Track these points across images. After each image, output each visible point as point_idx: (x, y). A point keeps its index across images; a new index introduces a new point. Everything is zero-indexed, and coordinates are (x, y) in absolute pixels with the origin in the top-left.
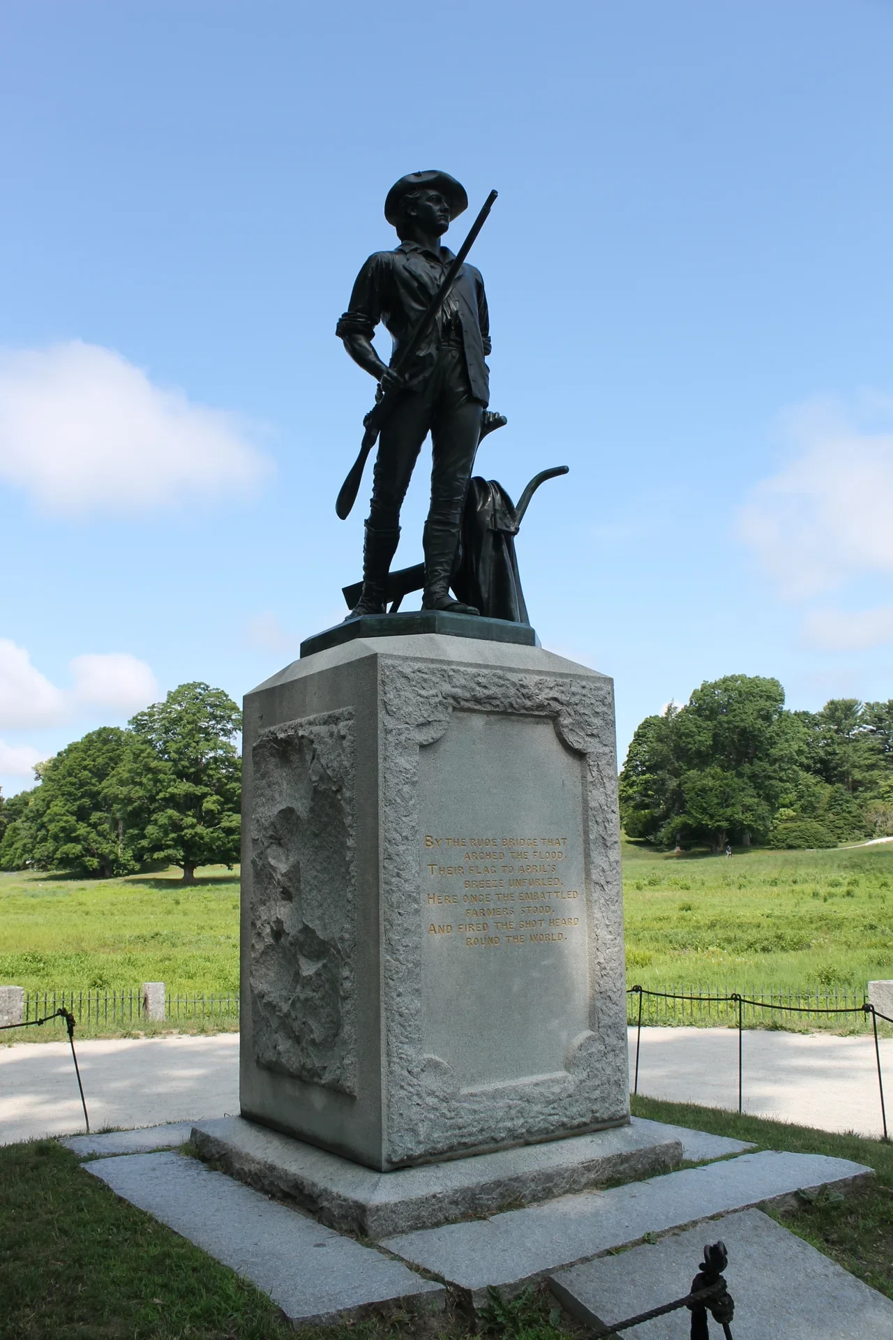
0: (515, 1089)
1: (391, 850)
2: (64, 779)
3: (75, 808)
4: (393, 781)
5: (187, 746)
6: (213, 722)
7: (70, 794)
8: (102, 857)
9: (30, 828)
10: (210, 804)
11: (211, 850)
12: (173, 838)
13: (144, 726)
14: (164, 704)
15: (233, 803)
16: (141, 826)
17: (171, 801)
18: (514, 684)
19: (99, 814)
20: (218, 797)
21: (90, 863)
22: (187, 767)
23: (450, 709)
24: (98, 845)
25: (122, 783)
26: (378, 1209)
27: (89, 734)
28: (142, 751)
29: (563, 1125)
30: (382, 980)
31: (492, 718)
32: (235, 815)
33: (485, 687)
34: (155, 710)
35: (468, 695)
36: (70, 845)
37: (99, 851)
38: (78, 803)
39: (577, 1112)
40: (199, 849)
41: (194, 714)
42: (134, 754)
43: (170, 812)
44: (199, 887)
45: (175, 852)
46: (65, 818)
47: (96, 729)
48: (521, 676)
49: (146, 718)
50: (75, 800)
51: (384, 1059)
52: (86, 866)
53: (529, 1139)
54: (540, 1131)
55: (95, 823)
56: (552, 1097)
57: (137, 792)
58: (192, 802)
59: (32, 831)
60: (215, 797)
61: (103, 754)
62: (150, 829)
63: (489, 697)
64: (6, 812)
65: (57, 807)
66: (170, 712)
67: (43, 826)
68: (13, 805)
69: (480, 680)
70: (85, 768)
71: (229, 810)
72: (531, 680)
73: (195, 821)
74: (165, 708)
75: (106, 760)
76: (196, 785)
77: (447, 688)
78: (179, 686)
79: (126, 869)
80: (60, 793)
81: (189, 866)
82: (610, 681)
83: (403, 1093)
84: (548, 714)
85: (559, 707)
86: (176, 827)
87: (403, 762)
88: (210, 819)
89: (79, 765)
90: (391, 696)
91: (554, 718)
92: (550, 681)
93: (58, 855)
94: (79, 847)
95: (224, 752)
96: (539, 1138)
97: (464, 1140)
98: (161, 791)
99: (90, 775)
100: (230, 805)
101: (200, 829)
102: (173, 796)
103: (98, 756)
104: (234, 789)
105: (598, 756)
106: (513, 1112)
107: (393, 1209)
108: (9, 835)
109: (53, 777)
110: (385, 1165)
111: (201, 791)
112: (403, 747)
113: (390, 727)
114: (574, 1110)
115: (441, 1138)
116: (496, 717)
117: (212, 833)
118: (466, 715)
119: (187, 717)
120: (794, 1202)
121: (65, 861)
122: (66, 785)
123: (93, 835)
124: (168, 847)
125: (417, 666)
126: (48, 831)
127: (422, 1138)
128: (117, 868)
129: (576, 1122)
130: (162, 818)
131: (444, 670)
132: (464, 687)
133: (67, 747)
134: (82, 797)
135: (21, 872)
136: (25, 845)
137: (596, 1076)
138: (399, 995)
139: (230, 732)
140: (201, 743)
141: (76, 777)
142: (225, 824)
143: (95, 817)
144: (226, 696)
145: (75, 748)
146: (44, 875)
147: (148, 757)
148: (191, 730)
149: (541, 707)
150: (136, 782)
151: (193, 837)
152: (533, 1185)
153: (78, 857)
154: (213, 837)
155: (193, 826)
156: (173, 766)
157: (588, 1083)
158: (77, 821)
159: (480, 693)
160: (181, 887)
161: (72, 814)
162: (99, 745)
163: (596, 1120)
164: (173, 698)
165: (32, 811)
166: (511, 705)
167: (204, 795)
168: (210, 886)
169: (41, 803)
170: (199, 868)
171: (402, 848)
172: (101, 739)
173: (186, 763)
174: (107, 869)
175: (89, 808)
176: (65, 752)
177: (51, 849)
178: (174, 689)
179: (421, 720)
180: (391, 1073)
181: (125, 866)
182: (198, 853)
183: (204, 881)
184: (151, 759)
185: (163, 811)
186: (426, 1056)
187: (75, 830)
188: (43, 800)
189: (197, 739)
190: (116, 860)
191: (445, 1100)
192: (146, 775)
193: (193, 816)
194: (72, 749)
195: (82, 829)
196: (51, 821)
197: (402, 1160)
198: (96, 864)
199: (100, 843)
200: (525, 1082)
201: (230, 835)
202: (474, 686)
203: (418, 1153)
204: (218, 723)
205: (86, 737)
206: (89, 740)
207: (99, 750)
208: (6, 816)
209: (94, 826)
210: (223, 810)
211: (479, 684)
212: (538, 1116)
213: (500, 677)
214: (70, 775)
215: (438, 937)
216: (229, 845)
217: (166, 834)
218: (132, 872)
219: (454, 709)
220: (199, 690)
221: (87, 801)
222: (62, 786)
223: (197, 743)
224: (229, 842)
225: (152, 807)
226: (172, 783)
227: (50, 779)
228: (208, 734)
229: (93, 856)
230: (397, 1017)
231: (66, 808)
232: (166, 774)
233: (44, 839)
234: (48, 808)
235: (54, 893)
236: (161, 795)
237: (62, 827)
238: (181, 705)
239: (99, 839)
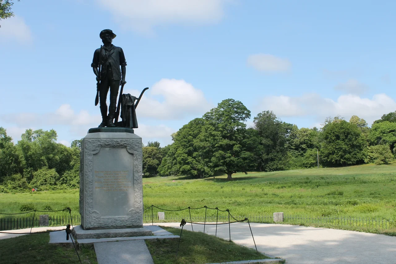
0: (113, 218)
1: (86, 173)
2: (182, 139)
3: (187, 151)
4: (87, 161)
5: (226, 125)
6: (237, 115)
7: (185, 145)
8: (198, 170)
9: (170, 159)
10: (236, 148)
11: (237, 166)
12: (222, 162)
13: (209, 118)
14: (216, 108)
15: (246, 147)
16: (210, 158)
17: (221, 147)
18: (115, 141)
19: (196, 153)
20: (239, 145)
21: (194, 172)
22: (226, 133)
23: (100, 147)
24: (196, 165)
25: (201, 141)
26: (79, 235)
27: (191, 121)
28: (209, 128)
29: (125, 226)
30: (84, 196)
31: (111, 148)
32: (247, 152)
33: (108, 142)
34: (214, 111)
35: (104, 144)
36: (185, 166)
37: (197, 168)
38: (188, 149)
39: (128, 223)
40: (233, 166)
41: (228, 112)
42: (205, 129)
43: (220, 151)
44: (233, 181)
45: (223, 167)
46: (183, 155)
47: (194, 119)
48: (117, 139)
49: (209, 114)
50: (187, 148)
51: (84, 210)
52: (192, 174)
53: (116, 227)
54: (119, 226)
55: (195, 156)
56: (122, 220)
57: (207, 144)
58: (229, 148)
59: (171, 161)
60: (238, 145)
61: (197, 129)
62: (213, 159)
63: (109, 144)
64: (162, 153)
65: (180, 151)
66: (219, 112)
67: (175, 158)
68: (164, 150)
69: (107, 141)
70: (190, 135)
71: (244, 150)
72: (119, 140)
73: (230, 155)
74: (217, 110)
75: (198, 131)
76: (231, 140)
77: (99, 143)
78: (223, 101)
79: (208, 175)
80: (181, 145)
81: (230, 173)
82: (141, 139)
83: (88, 216)
84: (124, 146)
85: (126, 145)
86: (223, 158)
87: (89, 158)
88: (236, 154)
89: (188, 134)
90: (87, 145)
91: (126, 147)
92: (124, 140)
93: (181, 170)
94: (189, 166)
95: (242, 127)
96: (119, 228)
97: (101, 226)
98: (217, 143)
99: (192, 137)
100: (245, 148)
101: (232, 158)
102: (221, 145)
103: (195, 130)
104: (246, 141)
105: (136, 154)
106: (113, 222)
107: (82, 235)
108: (163, 162)
109: (178, 139)
110: (84, 229)
111: (232, 143)
112: (89, 155)
113: (86, 151)
114: (127, 223)
115: (96, 225)
116: (112, 148)
117: (238, 159)
118: (104, 148)
119: (225, 113)
120: (156, 240)
121: (184, 172)
122: (183, 142)
123: (194, 161)
124: (221, 165)
125: (92, 140)
126: (177, 160)
127: (92, 225)
128: (205, 174)
129: (128, 225)
130: (217, 154)
131: (99, 140)
132: (103, 143)
133: (183, 127)
134: (190, 146)
135: (168, 177)
136: (168, 166)
137: (133, 217)
138: (88, 199)
139: (244, 118)
140: (232, 124)
141: (186, 139)
142: (243, 156)
143: (195, 154)
144: (242, 104)
145: (186, 127)
146: (177, 178)
147: (211, 130)
148: (227, 119)
149: (122, 145)
150: (207, 140)
151: (230, 161)
152: (112, 235)
153: (189, 170)
154: (238, 161)
155: (230, 157)
156: (221, 133)
157: (131, 218)
158: (188, 156)
159: (107, 143)
160: (226, 182)
161: (186, 153)
162: (195, 125)
163: (134, 226)
164: (220, 106)
165: (170, 153)
166: (114, 145)
167: (234, 145)
168: (238, 181)
169: (174, 149)
170: (234, 174)
171: (88, 173)
172: (196, 123)
173: (226, 132)
174: (200, 175)
175: (193, 151)
176: (182, 128)
177: (178, 167)
178: (220, 102)
179: (93, 150)
180: (86, 213)
181: (207, 174)
182: (233, 168)
183: (236, 179)
184: (212, 131)
185: (217, 151)
186: (94, 210)
187: (187, 160)
188: (175, 148)
189: (230, 122)
190: (204, 171)
191: (97, 218)
192: (210, 137)
193: (230, 153)
194: (185, 127)
195: (190, 159)
196: (178, 156)
197: (88, 228)
198: (196, 173)
199: (197, 165)
200: (117, 217)
201: (245, 160)
202: (105, 142)
203: (91, 227)
204: (239, 115)
205: (190, 122)
206: (191, 123)
207: (195, 128)
208: (162, 155)
209: (195, 158)
210: (242, 150)
211: (106, 142)
212: (119, 223)
213: (112, 140)
214: (184, 138)
215: (97, 189)
216: (245, 165)
217: (219, 160)
218: (211, 176)
219: (101, 147)
220: (231, 102)
221: (191, 148)
222: (181, 142)
223: (230, 124)
224: (245, 163)
225: (213, 150)
226: (221, 140)
227: (177, 140)
228: (234, 120)
229: (195, 170)
230: (87, 203)
231: (183, 151)
232: (218, 137)
233: (176, 164)
234: (177, 151)
235: (177, 185)
236: (217, 145)
237: (182, 159)
238: (224, 109)
239: (197, 163)
